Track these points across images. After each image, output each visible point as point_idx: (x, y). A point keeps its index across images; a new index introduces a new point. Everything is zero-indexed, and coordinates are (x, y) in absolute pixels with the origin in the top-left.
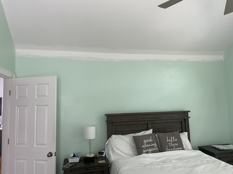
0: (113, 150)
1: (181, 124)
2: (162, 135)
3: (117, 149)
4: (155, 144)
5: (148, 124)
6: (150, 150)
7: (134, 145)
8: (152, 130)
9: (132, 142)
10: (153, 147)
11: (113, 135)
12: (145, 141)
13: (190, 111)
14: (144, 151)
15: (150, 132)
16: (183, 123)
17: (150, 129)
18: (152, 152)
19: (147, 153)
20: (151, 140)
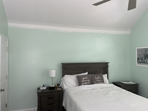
0: (65, 83)
2: (93, 75)
3: (68, 82)
4: (89, 80)
5: (85, 69)
7: (77, 81)
9: (76, 79)
10: (88, 82)
11: (66, 75)
12: (83, 79)
13: (109, 63)
14: (83, 84)
15: (87, 73)
16: (105, 69)
18: (87, 84)
19: (84, 85)
20: (86, 78)
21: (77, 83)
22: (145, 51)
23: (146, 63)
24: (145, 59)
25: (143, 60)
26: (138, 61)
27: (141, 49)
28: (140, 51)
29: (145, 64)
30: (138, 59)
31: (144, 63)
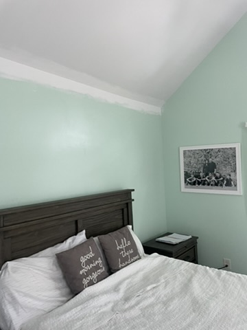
1: (123, 213)
2: (106, 238)
4: (100, 261)
6: (95, 275)
8: (84, 231)
9: (55, 268)
12: (83, 260)
13: (133, 190)
14: (85, 282)
16: (125, 210)
17: (82, 231)
20: (91, 255)
21: (60, 285)
22: (205, 155)
23: (208, 185)
24: (207, 175)
25: (200, 178)
26: (185, 181)
27: (194, 152)
28: (190, 156)
29: (206, 186)
30: (187, 175)
31: (204, 184)
